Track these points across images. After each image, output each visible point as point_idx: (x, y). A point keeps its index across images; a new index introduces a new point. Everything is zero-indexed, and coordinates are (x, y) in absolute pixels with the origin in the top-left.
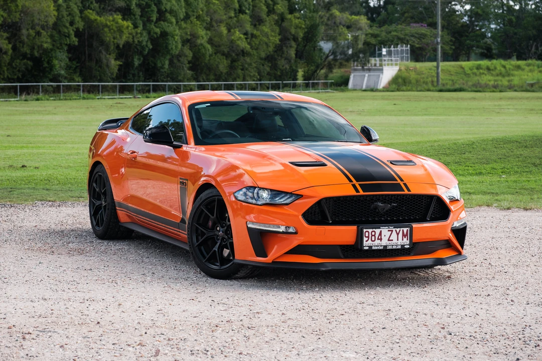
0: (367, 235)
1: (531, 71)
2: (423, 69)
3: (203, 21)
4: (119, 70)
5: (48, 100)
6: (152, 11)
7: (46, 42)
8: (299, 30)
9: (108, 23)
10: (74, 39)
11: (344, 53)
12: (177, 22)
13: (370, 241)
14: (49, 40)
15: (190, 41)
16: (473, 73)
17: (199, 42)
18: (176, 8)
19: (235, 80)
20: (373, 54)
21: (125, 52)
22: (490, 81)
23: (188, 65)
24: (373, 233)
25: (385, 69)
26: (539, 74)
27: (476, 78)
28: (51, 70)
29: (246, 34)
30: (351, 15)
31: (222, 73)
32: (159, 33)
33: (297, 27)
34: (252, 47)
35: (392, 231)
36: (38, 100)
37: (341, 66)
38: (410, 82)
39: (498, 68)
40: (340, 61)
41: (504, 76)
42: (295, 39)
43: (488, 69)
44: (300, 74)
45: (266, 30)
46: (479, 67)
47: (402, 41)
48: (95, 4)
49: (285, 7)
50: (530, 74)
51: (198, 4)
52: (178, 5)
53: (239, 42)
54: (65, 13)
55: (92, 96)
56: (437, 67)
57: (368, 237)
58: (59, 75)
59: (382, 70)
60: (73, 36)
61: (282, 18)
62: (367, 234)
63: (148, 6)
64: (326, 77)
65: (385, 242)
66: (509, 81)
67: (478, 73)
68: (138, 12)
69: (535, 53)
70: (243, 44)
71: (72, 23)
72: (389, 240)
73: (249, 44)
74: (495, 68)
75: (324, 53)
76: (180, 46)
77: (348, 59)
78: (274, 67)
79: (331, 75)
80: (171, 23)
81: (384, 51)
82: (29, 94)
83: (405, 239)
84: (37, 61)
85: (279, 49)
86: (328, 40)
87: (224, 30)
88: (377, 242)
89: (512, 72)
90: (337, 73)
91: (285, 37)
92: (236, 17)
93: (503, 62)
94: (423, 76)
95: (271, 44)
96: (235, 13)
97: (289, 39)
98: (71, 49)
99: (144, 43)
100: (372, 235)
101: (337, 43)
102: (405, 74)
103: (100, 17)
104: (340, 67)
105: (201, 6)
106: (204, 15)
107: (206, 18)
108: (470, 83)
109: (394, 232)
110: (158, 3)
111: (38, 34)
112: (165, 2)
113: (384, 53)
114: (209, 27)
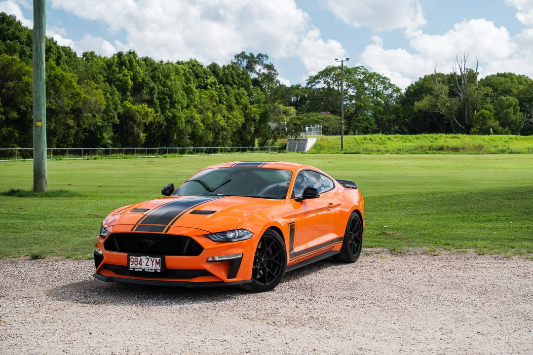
0: (132, 261)
1: (397, 141)
2: (331, 140)
3: (197, 108)
4: (146, 139)
5: (102, 159)
6: (167, 102)
7: (99, 122)
8: (256, 115)
9: (139, 110)
11: (283, 129)
12: (182, 109)
13: (134, 265)
14: (101, 120)
15: (190, 121)
16: (362, 143)
17: (195, 121)
18: (182, 100)
19: (218, 146)
20: (301, 131)
21: (149, 128)
22: (372, 147)
23: (188, 137)
24: (136, 260)
25: (308, 139)
26: (403, 143)
27: (363, 145)
28: (102, 139)
30: (285, 106)
31: (209, 141)
32: (171, 116)
33: (255, 113)
34: (228, 126)
35: (148, 259)
36: (95, 159)
37: (282, 137)
38: (324, 148)
39: (377, 140)
40: (281, 134)
41: (381, 144)
42: (254, 120)
43: (371, 140)
44: (257, 141)
45: (236, 114)
46: (365, 139)
47: (317, 122)
48: (130, 98)
49: (248, 100)
50: (397, 143)
51: (195, 98)
52: (183, 98)
53: (220, 122)
54: (111, 103)
55: (130, 156)
56: (342, 139)
57: (133, 262)
58: (107, 143)
59: (307, 140)
60: (116, 119)
61: (246, 108)
62: (132, 259)
63: (165, 99)
64: (273, 144)
65: (144, 266)
66: (385, 147)
67: (365, 143)
68: (157, 102)
70: (223, 123)
71: (115, 109)
72: (146, 265)
73: (226, 123)
74: (376, 140)
75: (271, 130)
76: (184, 124)
77: (286, 133)
78: (242, 138)
79: (275, 143)
80: (179, 110)
81: (307, 128)
82: (89, 155)
83: (158, 266)
85: (244, 125)
86: (274, 122)
87: (210, 115)
88: (139, 266)
89: (386, 142)
90: (280, 142)
91: (248, 119)
92: (217, 106)
93: (380, 136)
94: (331, 144)
95: (240, 123)
96: (217, 103)
97: (250, 120)
98: (115, 126)
99: (162, 122)
100: (135, 261)
101: (280, 124)
102: (321, 143)
103: (134, 105)
104: (281, 138)
105: (197, 99)
106: (199, 105)
107: (200, 107)
108: (362, 149)
109: (150, 260)
110: (171, 97)
111: (94, 116)
112: (174, 96)
113: (307, 130)
114: (201, 112)
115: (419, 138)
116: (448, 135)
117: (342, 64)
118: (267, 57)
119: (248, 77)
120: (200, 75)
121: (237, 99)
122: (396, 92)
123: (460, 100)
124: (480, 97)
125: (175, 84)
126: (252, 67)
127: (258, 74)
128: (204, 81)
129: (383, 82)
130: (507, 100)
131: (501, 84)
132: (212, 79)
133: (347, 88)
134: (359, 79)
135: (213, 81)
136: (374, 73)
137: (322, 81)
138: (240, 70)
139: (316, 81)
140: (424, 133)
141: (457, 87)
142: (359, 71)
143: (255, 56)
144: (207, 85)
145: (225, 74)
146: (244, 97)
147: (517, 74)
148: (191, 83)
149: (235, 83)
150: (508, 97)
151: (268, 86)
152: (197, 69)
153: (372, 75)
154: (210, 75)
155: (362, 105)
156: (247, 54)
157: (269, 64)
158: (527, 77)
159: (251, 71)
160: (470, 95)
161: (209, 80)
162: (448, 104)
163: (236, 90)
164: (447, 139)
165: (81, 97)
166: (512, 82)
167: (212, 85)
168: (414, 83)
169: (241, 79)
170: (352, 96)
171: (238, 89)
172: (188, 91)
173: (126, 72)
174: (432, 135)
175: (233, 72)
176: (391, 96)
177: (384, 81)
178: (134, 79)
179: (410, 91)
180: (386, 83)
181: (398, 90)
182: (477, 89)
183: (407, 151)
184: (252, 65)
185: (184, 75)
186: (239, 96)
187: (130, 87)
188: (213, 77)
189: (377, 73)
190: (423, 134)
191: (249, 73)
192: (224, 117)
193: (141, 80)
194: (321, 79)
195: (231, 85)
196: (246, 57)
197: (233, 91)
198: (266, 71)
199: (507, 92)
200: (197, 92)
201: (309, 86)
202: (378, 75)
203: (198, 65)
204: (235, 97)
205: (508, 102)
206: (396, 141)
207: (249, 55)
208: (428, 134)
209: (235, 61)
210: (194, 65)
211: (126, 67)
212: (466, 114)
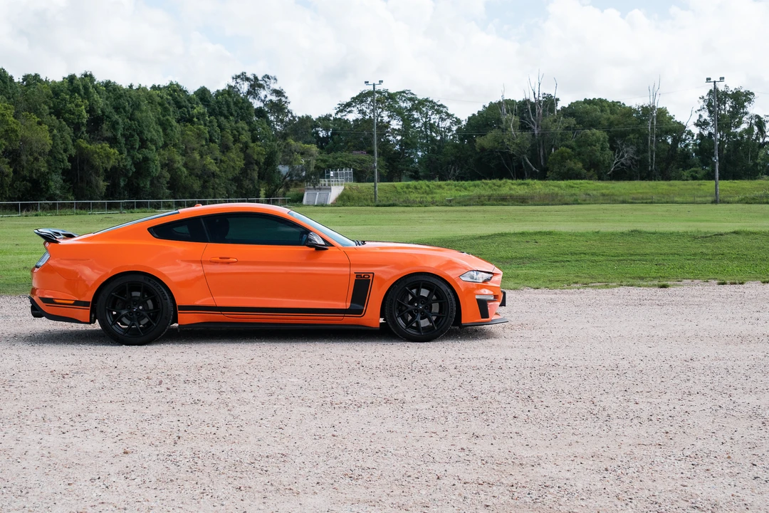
1: (450, 189)
2: (363, 188)
3: (180, 148)
4: (107, 189)
5: (46, 215)
6: (135, 140)
7: (43, 167)
8: (260, 156)
9: (98, 151)
10: (68, 164)
11: (298, 175)
12: (157, 149)
14: (46, 165)
15: (168, 165)
16: (404, 192)
17: (176, 165)
18: (156, 137)
20: (323, 176)
21: (112, 174)
22: (417, 198)
23: (166, 185)
25: (332, 187)
26: (456, 192)
27: (406, 195)
28: (48, 190)
29: (216, 159)
30: (304, 144)
31: (196, 192)
32: (141, 158)
33: (259, 154)
34: (220, 171)
36: (37, 215)
37: (296, 185)
38: (353, 199)
40: (295, 181)
41: (428, 194)
42: (257, 163)
43: (416, 188)
44: (262, 192)
45: (233, 156)
46: (408, 187)
47: (347, 165)
48: (86, 135)
49: (249, 137)
50: (448, 192)
51: (174, 134)
52: (157, 135)
53: (210, 166)
54: (59, 142)
55: (83, 211)
56: (375, 187)
58: (55, 194)
59: (330, 189)
60: (66, 162)
61: (246, 146)
63: (133, 136)
64: (284, 195)
66: (432, 198)
67: (407, 192)
68: (123, 141)
69: (454, 175)
70: (214, 168)
71: (65, 151)
73: (218, 167)
74: (421, 188)
75: (282, 175)
76: (159, 169)
77: (302, 180)
78: (240, 186)
79: (288, 193)
80: (152, 150)
81: (332, 174)
82: (28, 211)
84: (35, 183)
85: (244, 172)
86: (285, 164)
87: (197, 156)
89: (434, 191)
90: (293, 191)
91: (249, 161)
92: (206, 145)
93: (427, 183)
94: (364, 194)
95: (237, 168)
96: (206, 142)
97: (252, 164)
98: (65, 172)
99: (129, 167)
101: (293, 167)
102: (349, 193)
103: (90, 145)
104: (295, 187)
105: (177, 136)
106: (180, 144)
107: (181, 146)
108: (401, 200)
110: (140, 133)
111: (36, 159)
112: (146, 132)
113: (332, 175)
114: (184, 153)
115: (478, 186)
116: (514, 182)
117: (374, 89)
118: (275, 79)
119: (250, 105)
120: (184, 104)
121: (234, 136)
122: (456, 125)
123: (534, 135)
124: (559, 131)
125: (147, 117)
126: (255, 92)
127: (263, 101)
128: (188, 111)
129: (439, 112)
130: (593, 135)
131: (587, 113)
132: (200, 109)
133: (389, 120)
134: (406, 107)
135: (201, 111)
136: (427, 100)
137: (355, 109)
138: (239, 96)
139: (348, 110)
140: (485, 179)
141: (530, 118)
142: (405, 97)
143: (260, 78)
144: (193, 117)
145: (218, 102)
146: (244, 132)
147: (610, 100)
148: (169, 115)
149: (232, 115)
150: (594, 130)
151: (278, 117)
152: (179, 96)
153: (424, 102)
154: (197, 104)
155: (409, 142)
156: (249, 75)
157: (278, 89)
158: (623, 104)
159: (254, 98)
160: (547, 128)
161: (195, 110)
162: (518, 141)
163: (233, 124)
164: (513, 187)
165: (17, 136)
166: (602, 111)
167: (201, 117)
168: (476, 113)
169: (241, 108)
170: (395, 130)
171: (236, 122)
172: (164, 125)
173: (79, 101)
174: (494, 181)
175: (230, 99)
176: (449, 129)
177: (438, 109)
178: (91, 110)
179: (470, 124)
180: (442, 112)
181: (458, 121)
182: (555, 121)
183: (459, 203)
184: (254, 89)
185: (160, 104)
186: (238, 132)
187: (85, 121)
188: (201, 106)
189: (430, 99)
190: (483, 181)
191: (250, 100)
192: (214, 160)
193: (100, 112)
194: (353, 107)
195: (226, 117)
196: (248, 79)
197: (228, 125)
198: (274, 98)
199: (594, 124)
200: (178, 128)
201: (339, 116)
202: (432, 101)
203: (181, 90)
204: (232, 132)
205: (594, 137)
206: (448, 189)
207: (252, 77)
208: (490, 179)
209: (233, 84)
210: (175, 91)
211: (80, 95)
212: (542, 153)
